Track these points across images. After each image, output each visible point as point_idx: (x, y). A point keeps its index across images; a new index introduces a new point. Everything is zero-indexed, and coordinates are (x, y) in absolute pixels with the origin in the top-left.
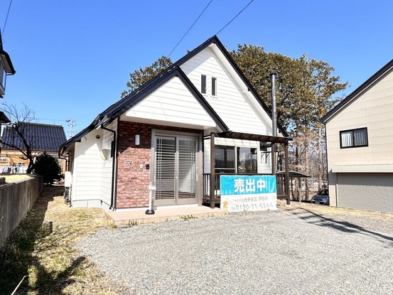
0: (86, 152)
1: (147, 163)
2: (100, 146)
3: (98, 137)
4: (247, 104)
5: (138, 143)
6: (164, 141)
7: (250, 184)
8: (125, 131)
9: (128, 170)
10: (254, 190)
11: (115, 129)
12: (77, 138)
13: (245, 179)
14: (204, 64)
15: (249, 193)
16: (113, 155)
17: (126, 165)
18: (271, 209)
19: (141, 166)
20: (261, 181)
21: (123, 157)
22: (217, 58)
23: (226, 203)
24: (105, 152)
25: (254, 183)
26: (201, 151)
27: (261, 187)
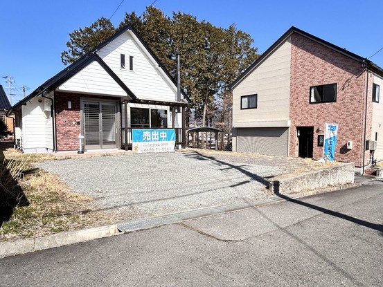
0: (31, 113)
1: (78, 121)
2: (43, 108)
3: (40, 101)
4: (159, 76)
5: (70, 107)
6: (90, 106)
7: (155, 135)
8: (60, 98)
9: (64, 126)
10: (158, 139)
11: (53, 97)
12: (23, 102)
13: (151, 132)
14: (123, 45)
15: (154, 140)
16: (52, 116)
17: (61, 122)
18: (169, 151)
19: (74, 123)
20: (163, 133)
21: (59, 117)
22: (134, 40)
23: (136, 148)
24: (47, 113)
25: (158, 134)
26: (119, 113)
27: (163, 136)
